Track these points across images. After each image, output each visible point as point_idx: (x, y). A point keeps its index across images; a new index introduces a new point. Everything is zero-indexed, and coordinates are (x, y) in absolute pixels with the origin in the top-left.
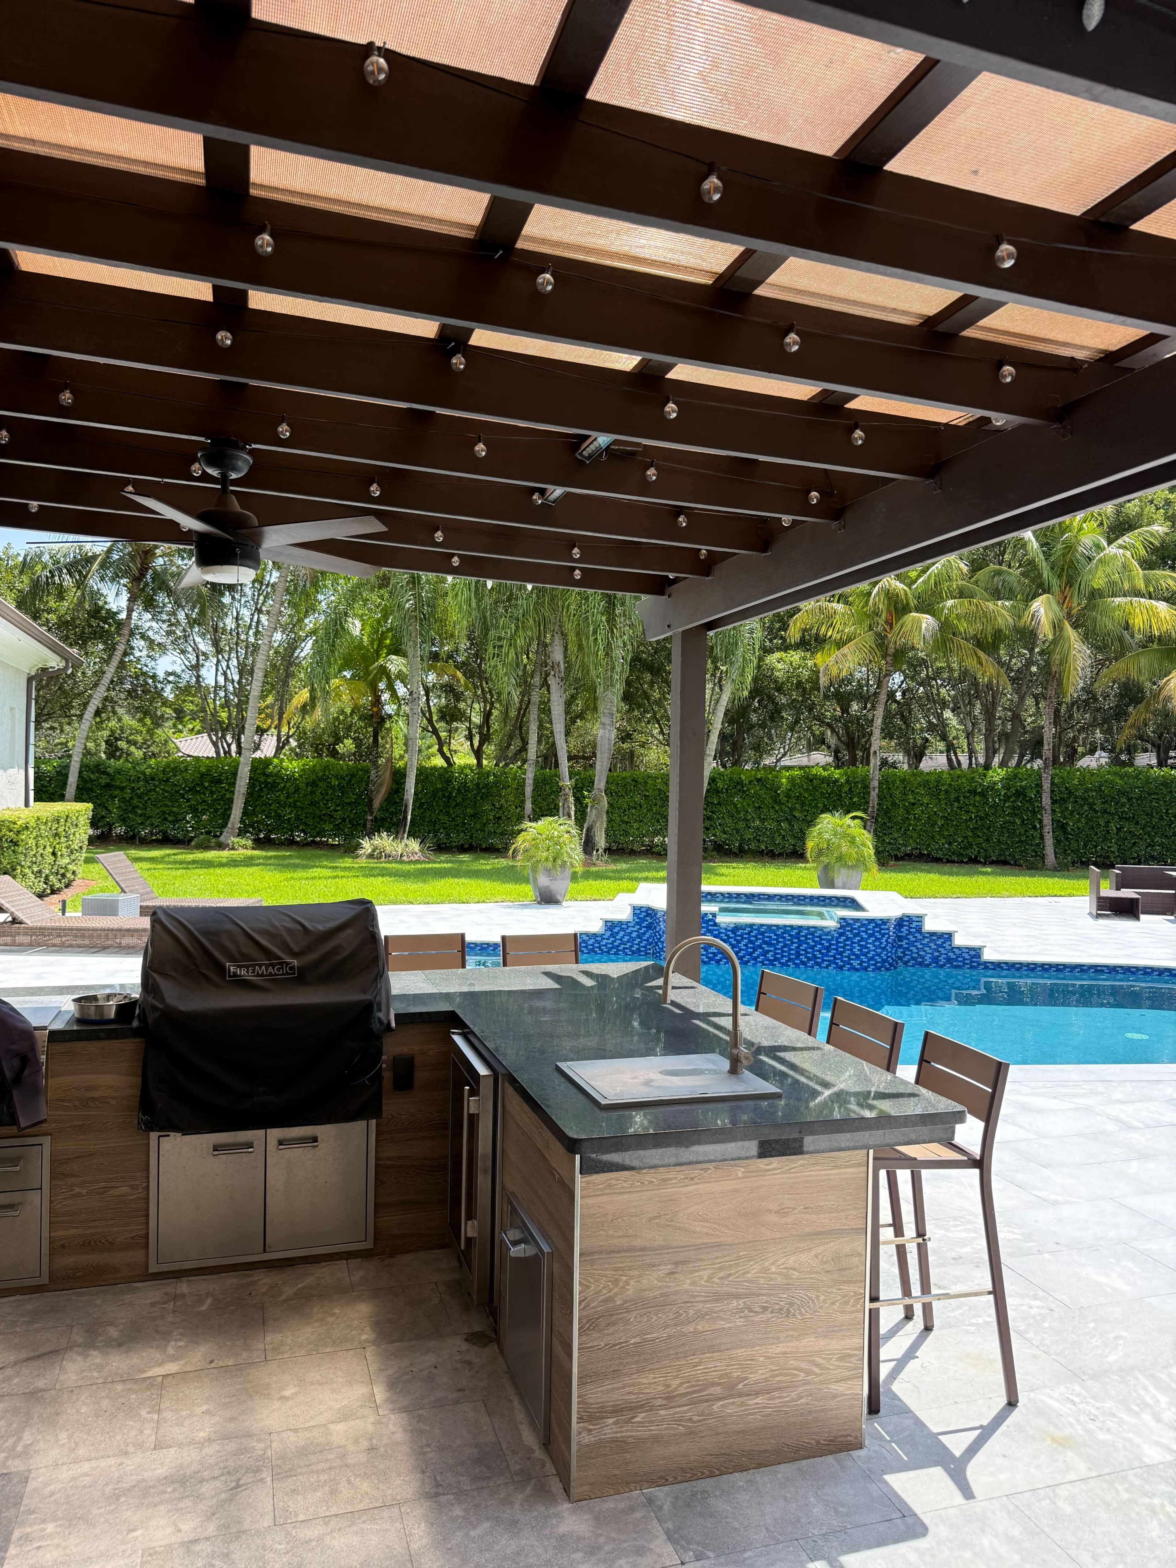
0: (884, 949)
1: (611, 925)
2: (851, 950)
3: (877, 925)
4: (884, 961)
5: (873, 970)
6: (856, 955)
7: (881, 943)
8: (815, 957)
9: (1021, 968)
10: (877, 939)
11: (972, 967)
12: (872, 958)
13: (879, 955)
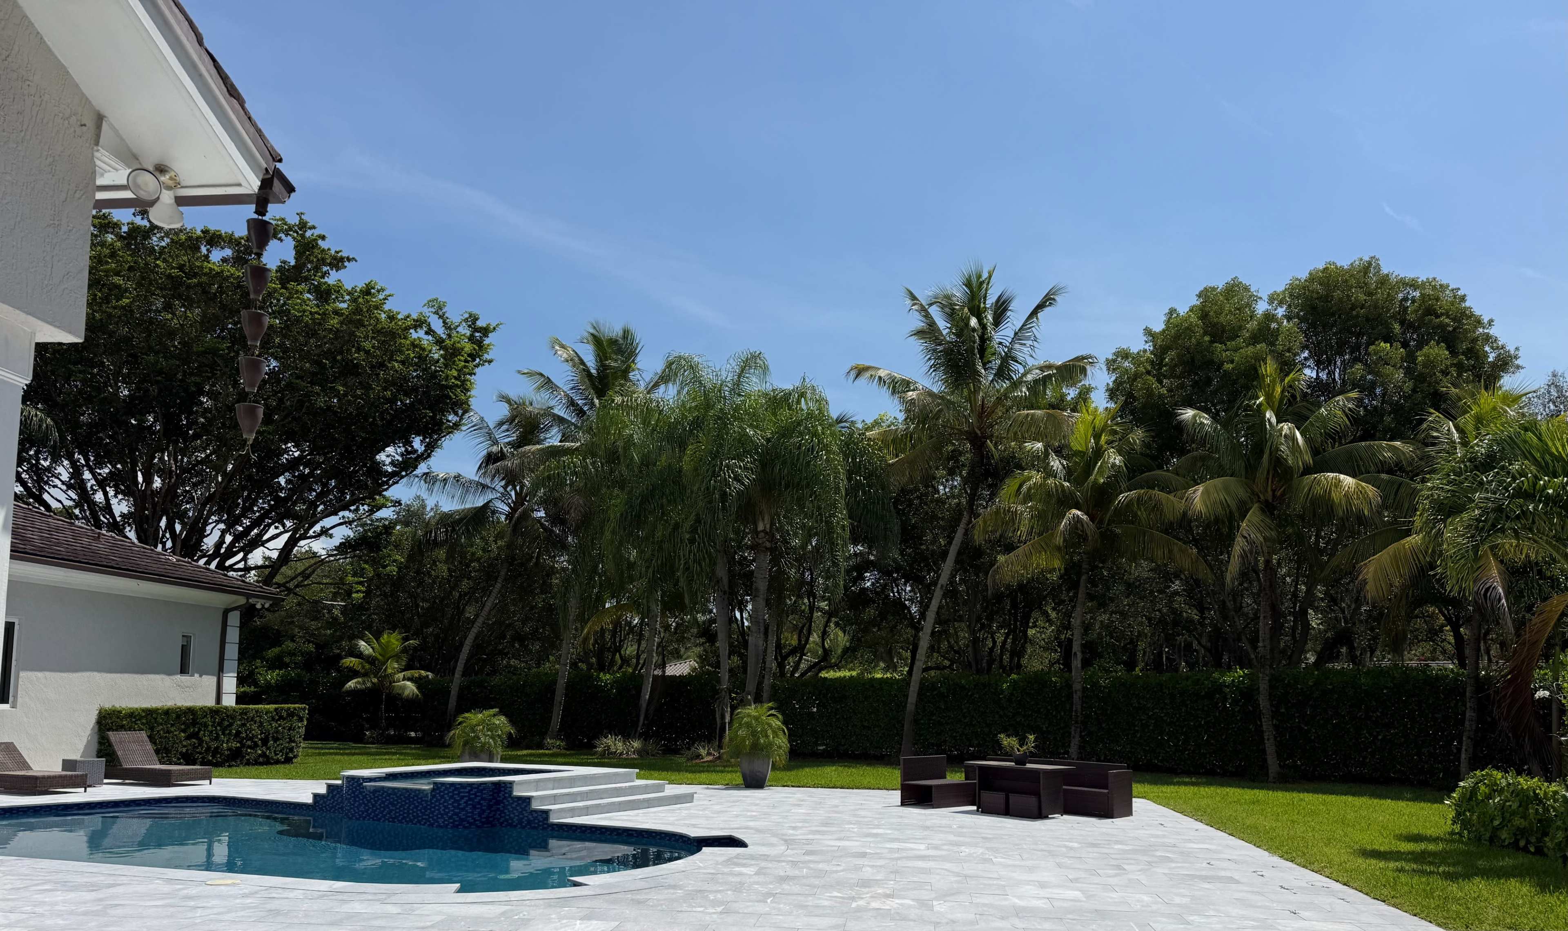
0: (463, 809)
1: (316, 796)
2: (438, 810)
3: (456, 789)
4: (462, 820)
5: (452, 827)
6: (442, 815)
7: (459, 804)
8: (418, 816)
9: (585, 831)
10: (456, 801)
11: (544, 829)
12: (450, 818)
13: (456, 814)
